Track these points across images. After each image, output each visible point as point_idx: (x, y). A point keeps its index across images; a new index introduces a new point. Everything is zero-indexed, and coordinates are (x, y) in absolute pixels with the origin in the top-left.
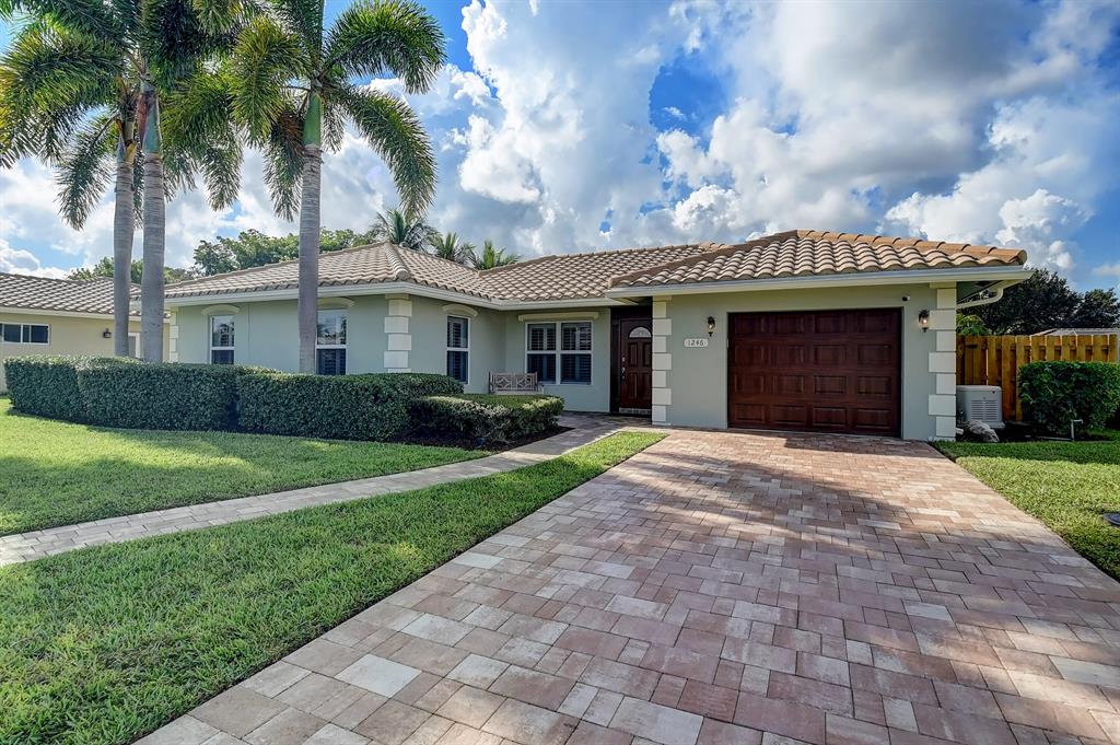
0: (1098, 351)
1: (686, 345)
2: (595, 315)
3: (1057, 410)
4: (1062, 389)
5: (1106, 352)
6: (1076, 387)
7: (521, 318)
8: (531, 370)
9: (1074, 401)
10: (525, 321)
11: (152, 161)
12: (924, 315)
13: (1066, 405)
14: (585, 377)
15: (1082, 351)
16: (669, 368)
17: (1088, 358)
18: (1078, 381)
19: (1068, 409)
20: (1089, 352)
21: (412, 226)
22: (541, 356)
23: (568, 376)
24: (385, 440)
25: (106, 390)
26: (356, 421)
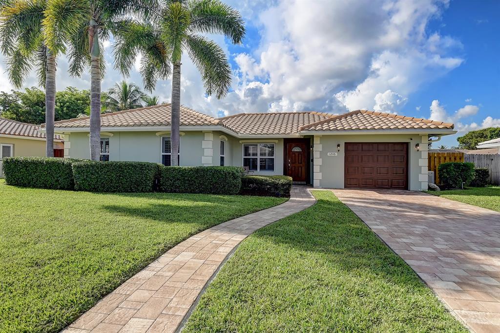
0: (458, 159)
1: (328, 155)
2: (277, 141)
3: (456, 179)
4: (457, 172)
5: (460, 159)
6: (462, 171)
7: (241, 142)
8: (245, 165)
9: (461, 176)
10: (242, 143)
11: (96, 61)
12: (417, 145)
13: (458, 177)
14: (271, 168)
15: (453, 158)
16: (321, 164)
17: (455, 161)
18: (462, 169)
19: (459, 178)
20: (455, 159)
21: (132, 91)
22: (250, 158)
23: (263, 168)
24: (237, 194)
25: (92, 174)
26: (224, 186)
